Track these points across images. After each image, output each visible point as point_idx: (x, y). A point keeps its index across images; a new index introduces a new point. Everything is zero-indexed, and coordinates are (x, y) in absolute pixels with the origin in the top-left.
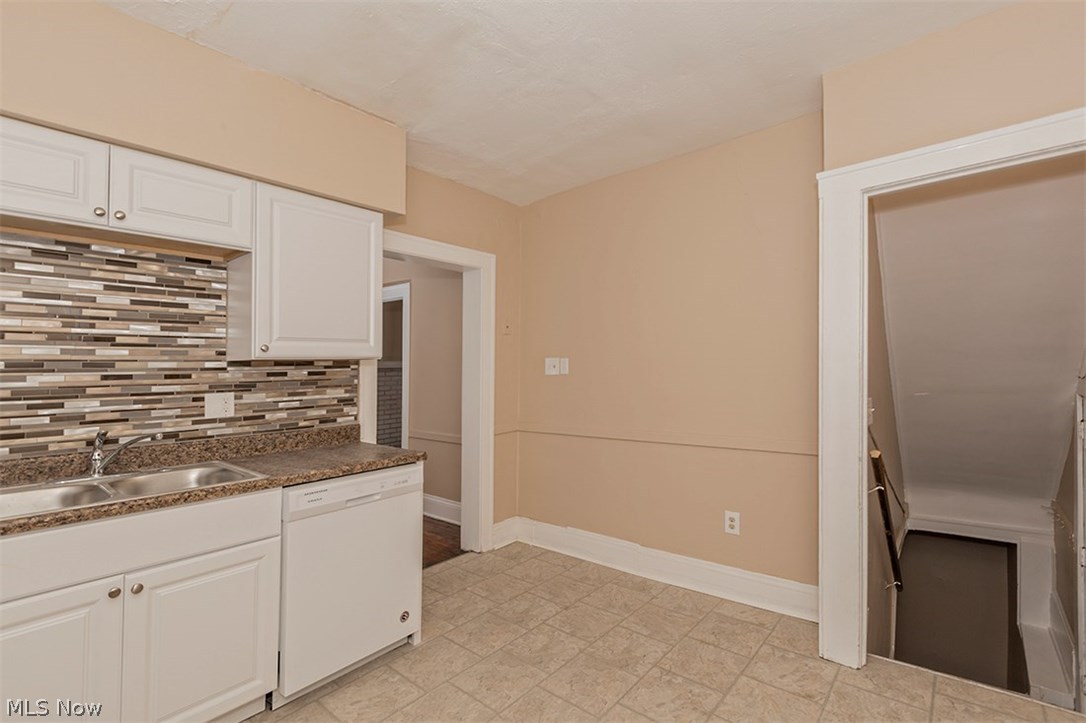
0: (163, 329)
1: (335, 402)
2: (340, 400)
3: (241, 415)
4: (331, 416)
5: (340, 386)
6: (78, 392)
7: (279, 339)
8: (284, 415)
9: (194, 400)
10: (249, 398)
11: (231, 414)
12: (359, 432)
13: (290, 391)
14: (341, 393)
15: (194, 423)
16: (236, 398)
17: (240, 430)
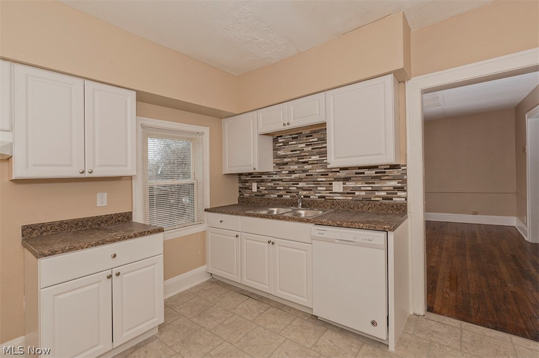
0: (320, 157)
1: (392, 188)
2: (395, 188)
3: (346, 191)
4: (390, 196)
5: (395, 180)
8: (363, 193)
9: (330, 184)
10: (350, 184)
11: (342, 191)
12: (406, 208)
13: (367, 182)
14: (394, 183)
15: (330, 193)
16: (343, 184)
17: (344, 198)
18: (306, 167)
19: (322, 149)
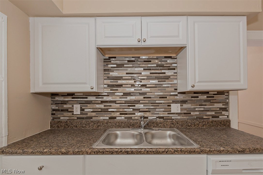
0: (159, 82)
1: (218, 109)
2: (221, 109)
3: (183, 112)
4: (217, 115)
5: (220, 102)
6: (138, 102)
7: (199, 82)
8: (198, 113)
9: (168, 106)
10: (185, 106)
11: (179, 111)
12: (230, 123)
13: (200, 104)
14: (221, 105)
15: (168, 114)
16: (181, 106)
17: (182, 118)
18: (144, 90)
19: (161, 75)
